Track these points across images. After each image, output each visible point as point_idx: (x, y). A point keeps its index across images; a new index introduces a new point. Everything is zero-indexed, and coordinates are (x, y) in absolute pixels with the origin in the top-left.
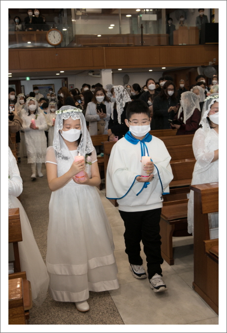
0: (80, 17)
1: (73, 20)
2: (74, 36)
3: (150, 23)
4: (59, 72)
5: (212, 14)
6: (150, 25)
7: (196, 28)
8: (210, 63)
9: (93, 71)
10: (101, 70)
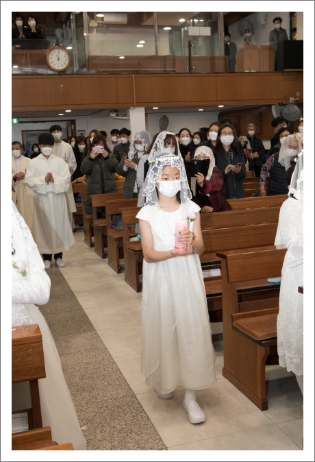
0: (95, 30)
1: (85, 34)
2: (87, 57)
3: (200, 40)
4: (63, 112)
5: (293, 27)
6: (201, 43)
7: (270, 48)
8: (292, 99)
9: (116, 111)
10: (129, 108)
